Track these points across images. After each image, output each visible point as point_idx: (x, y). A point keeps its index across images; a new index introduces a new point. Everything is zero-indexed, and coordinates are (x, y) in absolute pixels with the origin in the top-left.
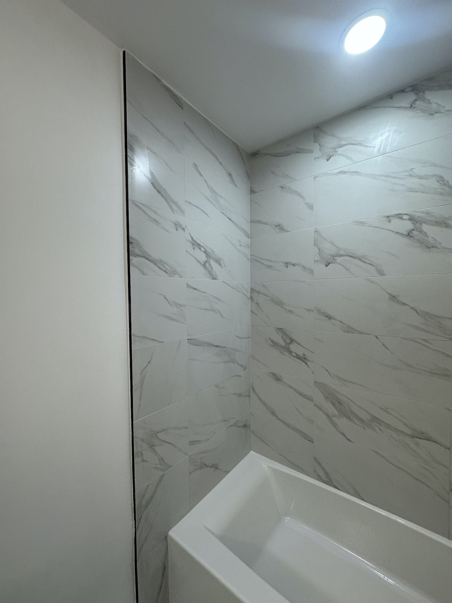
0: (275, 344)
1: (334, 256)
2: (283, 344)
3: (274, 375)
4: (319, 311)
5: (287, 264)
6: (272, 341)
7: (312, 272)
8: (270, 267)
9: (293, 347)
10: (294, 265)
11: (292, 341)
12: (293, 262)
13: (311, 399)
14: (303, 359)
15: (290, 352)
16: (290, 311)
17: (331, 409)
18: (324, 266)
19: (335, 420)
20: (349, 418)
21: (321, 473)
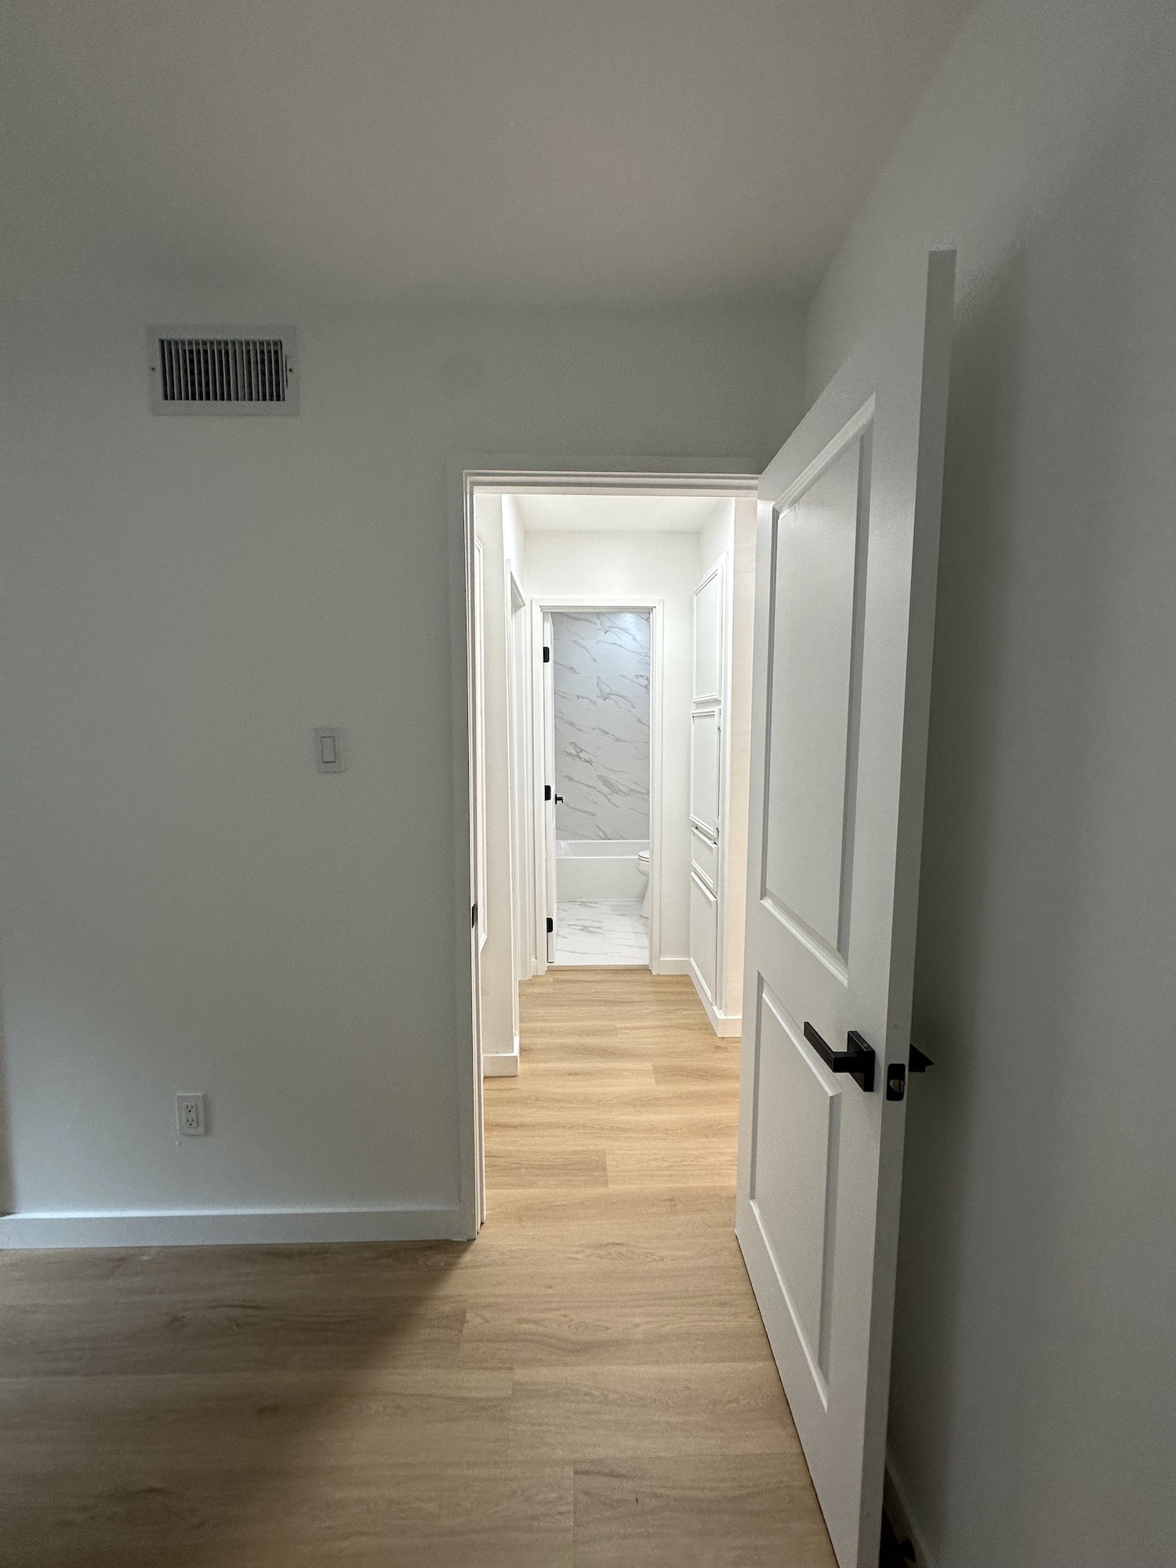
0: (570, 754)
1: (609, 694)
2: (575, 753)
3: (567, 776)
4: (600, 729)
5: (578, 697)
6: (566, 752)
7: (595, 703)
8: (565, 697)
9: (582, 755)
10: (583, 698)
11: (582, 750)
12: (583, 696)
13: (595, 788)
14: (590, 762)
15: (580, 758)
16: (580, 730)
17: (607, 790)
18: (602, 700)
19: (609, 796)
20: (617, 794)
21: (601, 834)
